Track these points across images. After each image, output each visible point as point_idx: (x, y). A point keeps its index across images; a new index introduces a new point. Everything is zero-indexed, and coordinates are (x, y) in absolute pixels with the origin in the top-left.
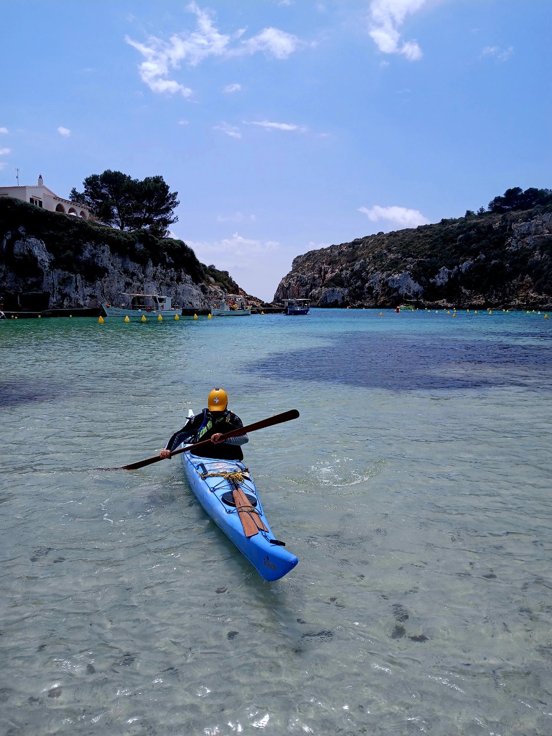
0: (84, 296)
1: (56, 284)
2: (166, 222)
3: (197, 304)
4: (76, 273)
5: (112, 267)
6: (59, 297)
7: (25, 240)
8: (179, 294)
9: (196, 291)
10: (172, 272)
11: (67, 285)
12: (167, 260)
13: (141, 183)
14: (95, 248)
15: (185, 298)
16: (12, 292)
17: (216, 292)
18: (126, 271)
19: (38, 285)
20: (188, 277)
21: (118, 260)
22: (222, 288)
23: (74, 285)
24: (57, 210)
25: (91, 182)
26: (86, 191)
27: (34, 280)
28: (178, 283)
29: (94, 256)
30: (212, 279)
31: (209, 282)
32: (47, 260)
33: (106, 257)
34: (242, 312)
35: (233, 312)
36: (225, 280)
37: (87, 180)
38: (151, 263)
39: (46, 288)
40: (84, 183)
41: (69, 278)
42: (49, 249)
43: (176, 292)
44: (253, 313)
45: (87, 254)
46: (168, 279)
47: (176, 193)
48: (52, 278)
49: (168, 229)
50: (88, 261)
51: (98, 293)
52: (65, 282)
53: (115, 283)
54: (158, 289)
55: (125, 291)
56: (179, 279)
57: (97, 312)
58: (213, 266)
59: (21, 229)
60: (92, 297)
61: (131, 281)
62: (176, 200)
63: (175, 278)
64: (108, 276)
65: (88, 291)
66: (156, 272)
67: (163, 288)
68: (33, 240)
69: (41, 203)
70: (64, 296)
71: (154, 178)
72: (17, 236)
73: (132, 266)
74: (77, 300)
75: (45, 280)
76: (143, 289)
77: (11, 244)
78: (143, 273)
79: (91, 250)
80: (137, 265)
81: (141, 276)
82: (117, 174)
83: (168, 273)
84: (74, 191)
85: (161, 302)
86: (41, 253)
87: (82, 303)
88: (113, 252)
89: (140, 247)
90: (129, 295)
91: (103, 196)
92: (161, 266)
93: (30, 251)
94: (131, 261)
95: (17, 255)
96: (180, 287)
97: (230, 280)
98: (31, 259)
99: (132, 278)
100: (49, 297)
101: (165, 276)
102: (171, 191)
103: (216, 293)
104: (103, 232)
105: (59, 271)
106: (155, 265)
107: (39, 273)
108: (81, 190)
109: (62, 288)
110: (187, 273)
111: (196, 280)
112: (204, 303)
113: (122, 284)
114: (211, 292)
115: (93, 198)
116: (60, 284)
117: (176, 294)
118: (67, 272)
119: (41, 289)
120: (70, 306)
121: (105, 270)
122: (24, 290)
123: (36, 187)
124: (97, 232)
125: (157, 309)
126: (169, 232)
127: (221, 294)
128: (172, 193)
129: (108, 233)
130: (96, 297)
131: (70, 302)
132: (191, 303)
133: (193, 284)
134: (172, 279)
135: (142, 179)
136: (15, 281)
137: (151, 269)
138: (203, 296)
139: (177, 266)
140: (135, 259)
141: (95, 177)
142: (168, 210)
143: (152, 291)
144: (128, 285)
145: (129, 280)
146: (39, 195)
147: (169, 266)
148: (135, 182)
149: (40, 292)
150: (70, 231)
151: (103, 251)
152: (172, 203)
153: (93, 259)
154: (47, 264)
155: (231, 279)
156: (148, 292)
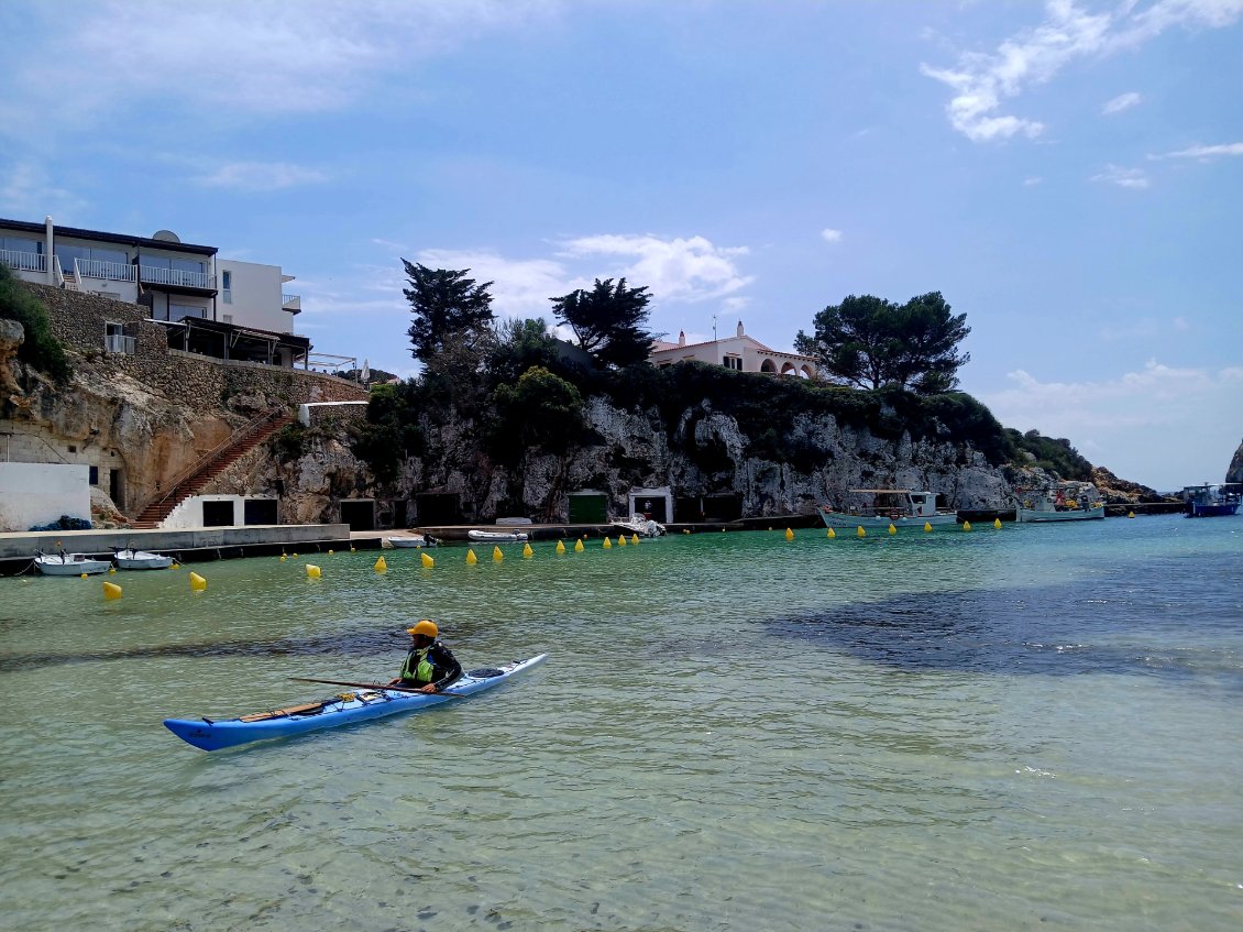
0: (794, 496)
1: (752, 478)
2: (950, 366)
3: (996, 502)
4: (781, 462)
5: (840, 449)
6: (757, 499)
7: (709, 419)
8: (961, 485)
9: (994, 478)
10: (949, 449)
11: (768, 481)
12: (939, 429)
13: (902, 308)
14: (813, 422)
15: (973, 493)
16: (692, 495)
17: (1035, 478)
18: (863, 454)
19: (728, 482)
20: (978, 455)
21: (851, 436)
22: (1047, 471)
23: (778, 480)
24: (762, 370)
25: (825, 319)
26: (817, 333)
27: (723, 475)
28: (959, 467)
29: (810, 434)
30: (1030, 456)
31: (1022, 461)
32: (739, 445)
33: (829, 433)
34: (1080, 514)
35: (1062, 514)
36: (1061, 455)
37: (818, 316)
38: (907, 436)
39: (738, 486)
40: (814, 322)
41: (771, 470)
42: (742, 429)
43: (956, 483)
44: (1109, 513)
45: (799, 432)
46: (939, 462)
47: (963, 317)
48: (746, 472)
49: (956, 375)
50: (800, 443)
51: (816, 490)
52: (764, 476)
53: (844, 474)
54: (921, 478)
55: (861, 487)
56: (962, 460)
57: (812, 522)
58: (1034, 431)
59: (705, 403)
60: (806, 497)
61: (872, 469)
62: (965, 326)
63: (954, 458)
64: (833, 463)
65: (801, 488)
66: (917, 450)
67: (932, 476)
68: (720, 418)
69: (740, 361)
70: (763, 498)
71: (925, 297)
72: (700, 415)
73: (874, 444)
74: (783, 502)
75: (737, 474)
76: (893, 480)
77: (691, 425)
78: (895, 454)
79: (807, 425)
80: (883, 442)
81: (890, 459)
82: (865, 300)
83: (940, 451)
84: (801, 336)
85: (916, 502)
86: (731, 435)
87: (789, 507)
88: (840, 424)
89: (888, 411)
90: (869, 492)
91: (842, 337)
92: (926, 441)
93: (716, 434)
94: (872, 435)
95: (699, 441)
96: (964, 474)
97: (1072, 457)
98: (717, 445)
99: (873, 464)
100: (741, 500)
101: (934, 457)
102: (954, 313)
103: (1035, 481)
104: (825, 394)
105: (756, 461)
106: (916, 439)
107: (728, 465)
108: (811, 332)
109: (760, 485)
110: (976, 448)
111: (993, 459)
112: (1011, 500)
113: (857, 475)
114: (1024, 478)
115: (829, 342)
116: (758, 480)
117: (956, 485)
118: (767, 461)
119: (732, 489)
120: (772, 513)
121: (830, 454)
122: (710, 491)
123: (733, 339)
124: (815, 397)
125: (911, 514)
126: (957, 381)
127: (1045, 482)
128: (956, 317)
129: (833, 396)
130: (812, 497)
131: (772, 506)
132: (984, 501)
133: (988, 467)
134: (947, 461)
135: (903, 301)
136: (698, 478)
137: (907, 447)
138: (1007, 487)
139: (956, 438)
140: (879, 432)
141: (830, 311)
142: (947, 345)
143: (909, 482)
144: (866, 475)
145: (868, 467)
146: (738, 350)
147: (942, 439)
148: (891, 308)
149: (731, 493)
150: (774, 399)
151: (826, 425)
152: (956, 333)
153: (810, 438)
154: (738, 452)
155: (1075, 452)
156: (902, 486)
